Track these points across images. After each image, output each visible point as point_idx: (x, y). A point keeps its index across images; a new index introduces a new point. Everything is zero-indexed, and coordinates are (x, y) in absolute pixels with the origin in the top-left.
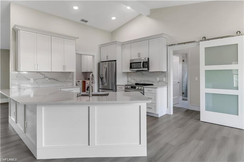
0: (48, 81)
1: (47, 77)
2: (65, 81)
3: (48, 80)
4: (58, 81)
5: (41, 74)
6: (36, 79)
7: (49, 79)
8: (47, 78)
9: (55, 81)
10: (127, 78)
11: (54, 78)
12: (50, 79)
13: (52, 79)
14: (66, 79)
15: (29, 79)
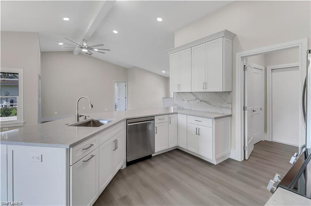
0: (199, 104)
1: (198, 98)
2: (221, 106)
3: (199, 102)
4: (211, 105)
5: (193, 94)
6: (189, 101)
7: (201, 101)
8: (199, 100)
9: (207, 104)
11: (205, 100)
14: (222, 103)
15: (184, 100)
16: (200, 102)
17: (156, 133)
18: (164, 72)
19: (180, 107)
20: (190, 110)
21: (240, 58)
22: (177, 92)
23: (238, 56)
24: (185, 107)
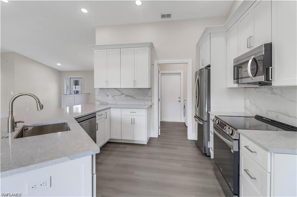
0: (124, 98)
1: (123, 93)
2: (144, 100)
4: (135, 99)
5: (118, 90)
6: (114, 96)
8: (124, 95)
9: (132, 98)
10: (245, 99)
11: (131, 95)
12: (126, 96)
13: (129, 96)
14: (144, 96)
15: (108, 96)
16: (125, 96)
17: (97, 130)
18: (59, 64)
19: (103, 102)
20: (115, 104)
21: (157, 64)
22: (100, 88)
23: (156, 62)
24: (109, 102)
